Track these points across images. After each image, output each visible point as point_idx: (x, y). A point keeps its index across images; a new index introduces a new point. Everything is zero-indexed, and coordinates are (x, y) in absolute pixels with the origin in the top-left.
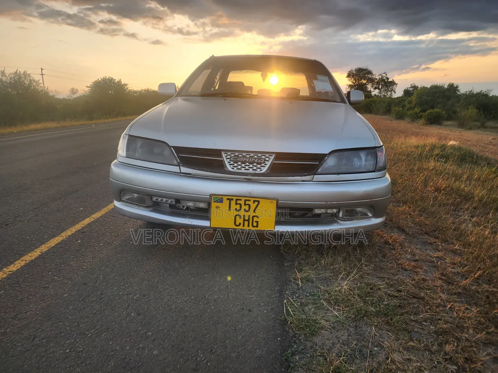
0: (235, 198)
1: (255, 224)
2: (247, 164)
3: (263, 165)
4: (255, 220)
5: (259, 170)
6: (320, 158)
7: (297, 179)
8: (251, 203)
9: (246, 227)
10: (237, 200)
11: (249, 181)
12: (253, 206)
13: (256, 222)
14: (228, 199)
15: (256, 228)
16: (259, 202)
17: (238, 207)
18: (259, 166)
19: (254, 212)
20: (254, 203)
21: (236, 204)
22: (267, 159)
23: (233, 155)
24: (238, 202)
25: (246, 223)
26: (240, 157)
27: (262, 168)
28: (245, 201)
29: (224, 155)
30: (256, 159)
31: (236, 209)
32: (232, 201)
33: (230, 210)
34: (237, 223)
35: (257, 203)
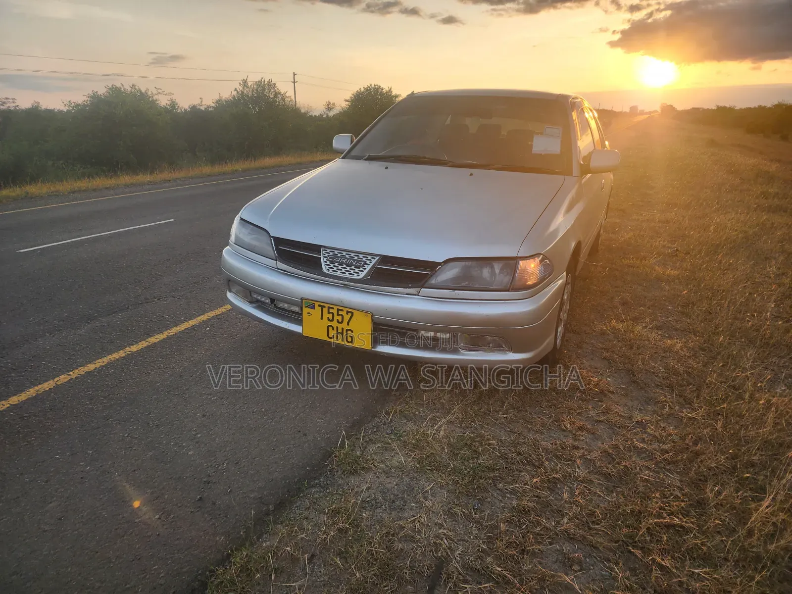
0: (327, 306)
1: (350, 339)
2: (344, 266)
3: (361, 269)
4: (348, 335)
5: (356, 275)
6: (432, 266)
7: (399, 291)
8: (344, 313)
9: (340, 341)
10: (329, 308)
11: (346, 287)
12: (347, 317)
13: (350, 336)
14: (319, 306)
15: (350, 344)
16: (352, 313)
17: (330, 316)
18: (357, 270)
19: (348, 324)
20: (347, 314)
21: (329, 313)
22: (368, 262)
23: (331, 254)
24: (331, 310)
25: (340, 336)
26: (339, 257)
27: (360, 273)
28: (338, 310)
29: (322, 252)
30: (354, 260)
31: (328, 318)
32: (324, 309)
33: (322, 319)
34: (331, 336)
35: (350, 315)
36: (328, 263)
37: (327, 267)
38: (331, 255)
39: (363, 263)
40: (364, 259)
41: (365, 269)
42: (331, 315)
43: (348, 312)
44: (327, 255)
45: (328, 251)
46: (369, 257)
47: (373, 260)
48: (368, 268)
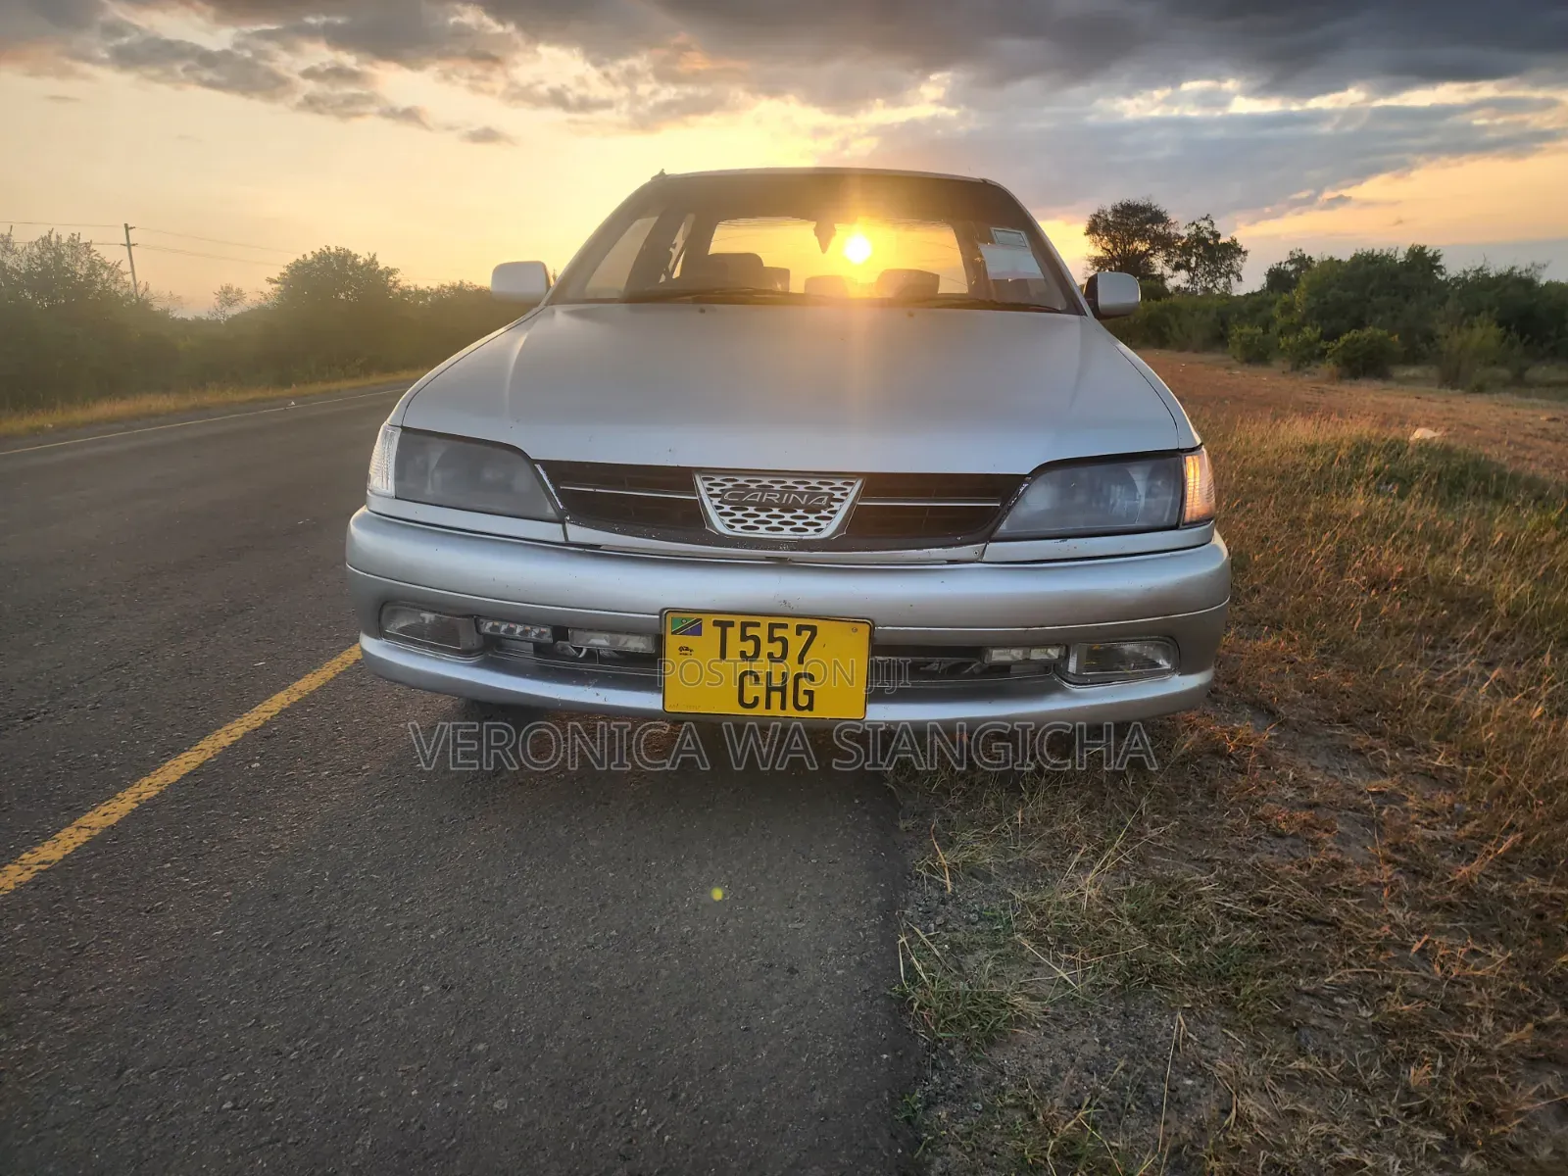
0: (738, 620)
1: (803, 701)
2: (776, 511)
3: (824, 513)
4: (802, 689)
5: (811, 529)
6: (1006, 488)
7: (933, 557)
8: (789, 634)
9: (776, 710)
10: (744, 625)
11: (782, 565)
12: (796, 644)
13: (806, 692)
14: (716, 623)
15: (806, 714)
16: (813, 630)
17: (749, 647)
18: (812, 518)
19: (801, 661)
20: (799, 633)
21: (744, 638)
22: (837, 495)
23: (729, 485)
24: (750, 631)
25: (776, 697)
26: (753, 490)
27: (823, 523)
28: (772, 627)
29: (701, 485)
30: (801, 494)
31: (743, 654)
32: (729, 630)
33: (723, 656)
34: (748, 699)
35: (807, 634)
36: (727, 508)
37: (727, 519)
38: (730, 490)
39: (826, 498)
40: (826, 489)
41: (834, 512)
42: (751, 644)
43: (800, 630)
44: (717, 490)
45: (718, 480)
46: (838, 484)
47: (849, 488)
48: (842, 510)
